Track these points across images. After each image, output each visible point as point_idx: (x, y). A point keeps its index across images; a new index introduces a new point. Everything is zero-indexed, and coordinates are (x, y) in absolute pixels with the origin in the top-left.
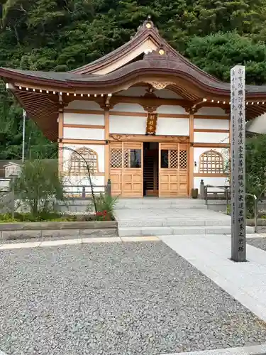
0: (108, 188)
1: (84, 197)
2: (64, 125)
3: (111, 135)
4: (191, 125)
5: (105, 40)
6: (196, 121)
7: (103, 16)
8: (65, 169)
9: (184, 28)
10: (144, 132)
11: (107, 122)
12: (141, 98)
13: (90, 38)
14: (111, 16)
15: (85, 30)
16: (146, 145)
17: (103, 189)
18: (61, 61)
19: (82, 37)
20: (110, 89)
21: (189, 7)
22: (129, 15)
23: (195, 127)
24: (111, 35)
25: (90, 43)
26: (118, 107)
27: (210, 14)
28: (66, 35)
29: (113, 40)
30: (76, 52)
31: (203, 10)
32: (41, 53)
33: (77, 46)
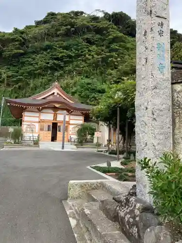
0: (38, 137)
1: (30, 140)
2: (24, 116)
3: (41, 120)
4: (69, 117)
5: (45, 66)
6: (71, 116)
7: (45, 53)
8: (24, 131)
9: (86, 63)
10: (53, 119)
11: (40, 115)
12: (52, 108)
13: (37, 64)
14: (48, 53)
15: (34, 59)
16: (53, 123)
17: (37, 138)
18: (20, 74)
19: (32, 62)
20: (41, 106)
21: (89, 53)
22: (58, 54)
23: (71, 118)
24: (48, 63)
25: (36, 66)
26: (44, 111)
27: (98, 59)
28: (24, 61)
29: (49, 65)
30: (28, 70)
31: (95, 56)
32: (9, 69)
33: (30, 67)
